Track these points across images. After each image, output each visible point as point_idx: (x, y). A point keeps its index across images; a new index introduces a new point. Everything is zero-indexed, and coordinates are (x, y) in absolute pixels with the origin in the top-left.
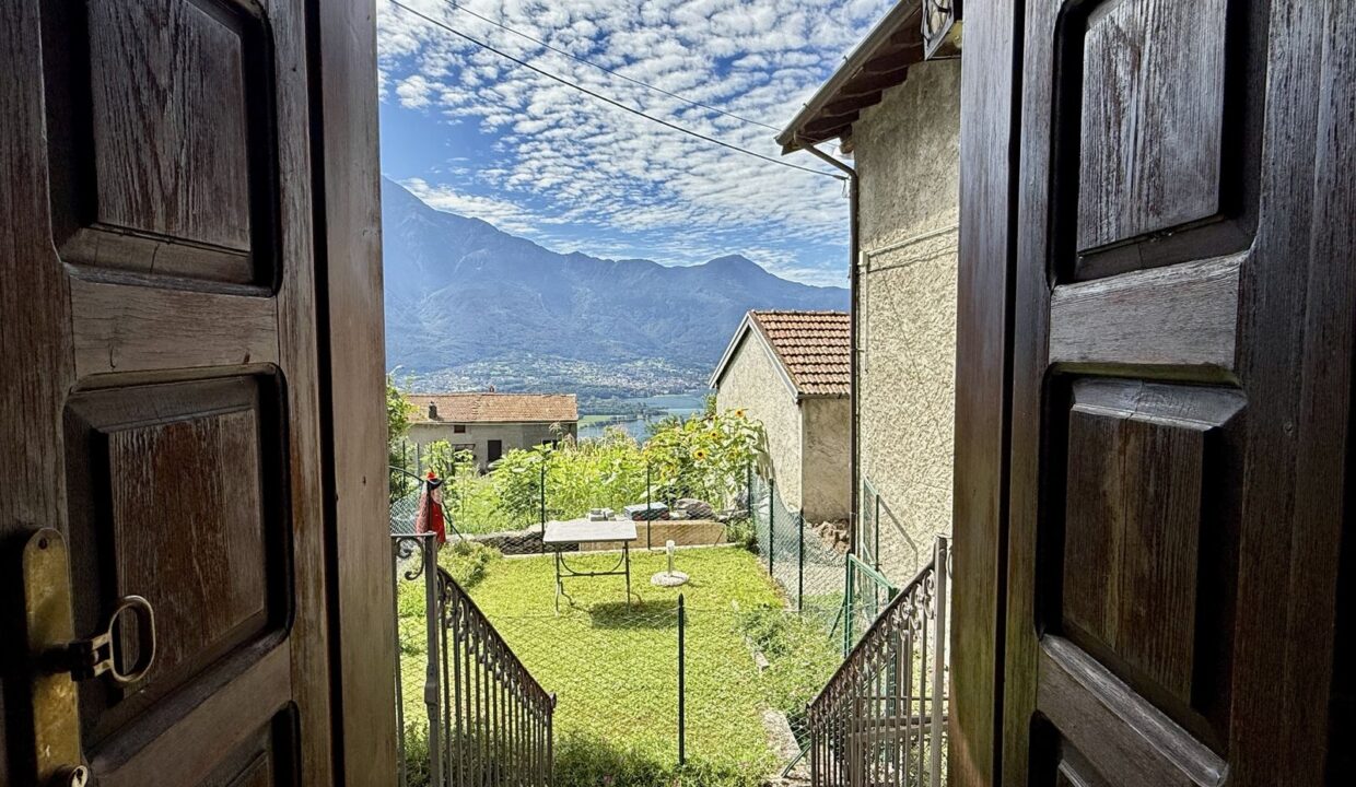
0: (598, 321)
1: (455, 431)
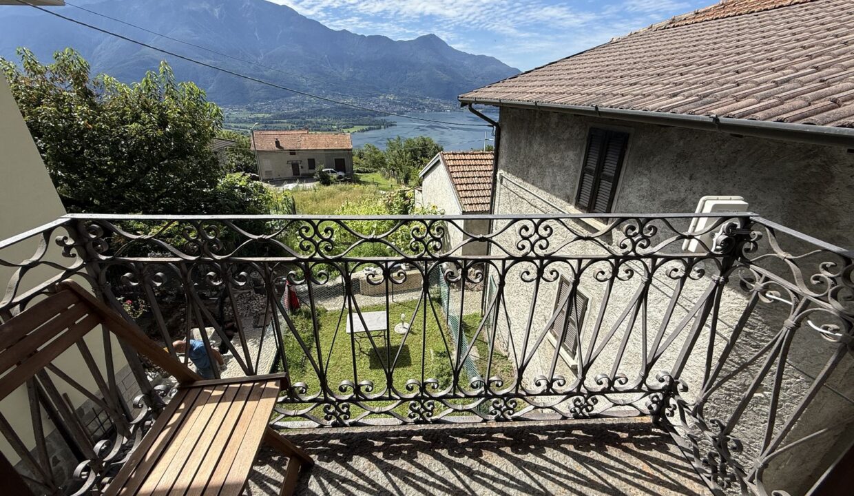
0: (359, 73)
1: (291, 154)
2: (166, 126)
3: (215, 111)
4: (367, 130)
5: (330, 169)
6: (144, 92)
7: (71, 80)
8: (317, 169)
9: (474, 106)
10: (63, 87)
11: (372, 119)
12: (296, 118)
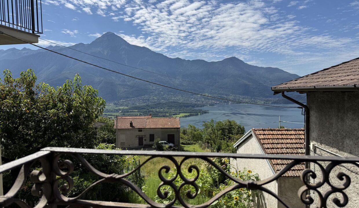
0: (185, 81)
1: (139, 131)
2: (71, 111)
3: (101, 102)
4: (189, 116)
5: (164, 142)
6: (62, 91)
7: (25, 86)
8: (155, 141)
9: (286, 93)
10: (20, 90)
11: (193, 109)
12: (143, 109)
